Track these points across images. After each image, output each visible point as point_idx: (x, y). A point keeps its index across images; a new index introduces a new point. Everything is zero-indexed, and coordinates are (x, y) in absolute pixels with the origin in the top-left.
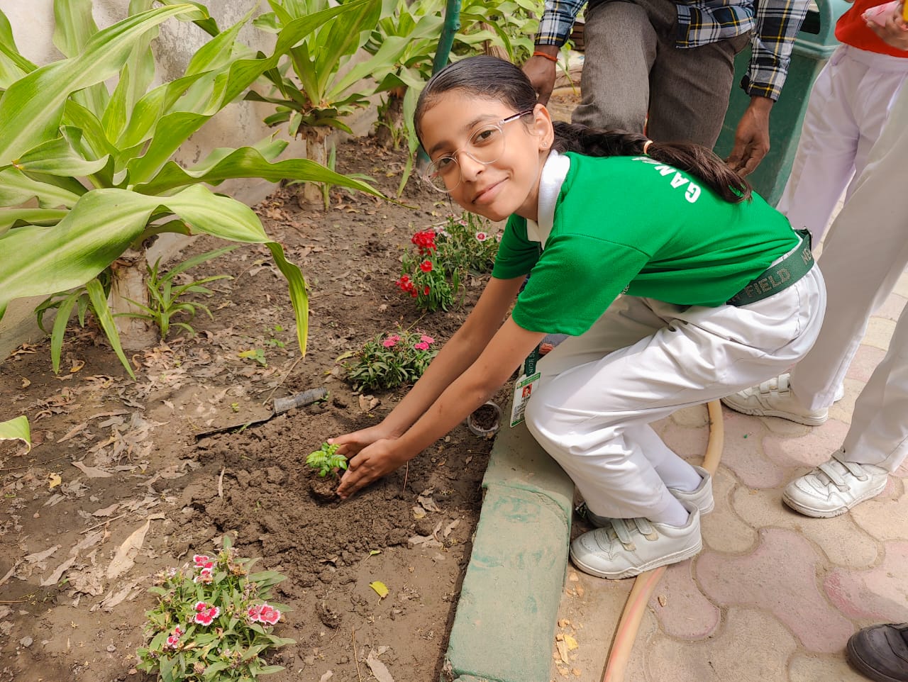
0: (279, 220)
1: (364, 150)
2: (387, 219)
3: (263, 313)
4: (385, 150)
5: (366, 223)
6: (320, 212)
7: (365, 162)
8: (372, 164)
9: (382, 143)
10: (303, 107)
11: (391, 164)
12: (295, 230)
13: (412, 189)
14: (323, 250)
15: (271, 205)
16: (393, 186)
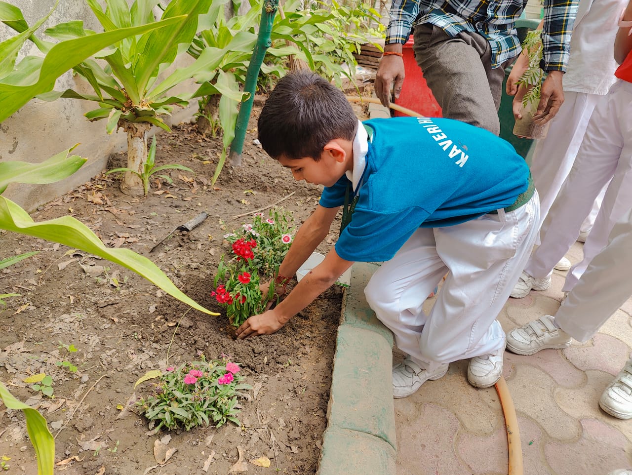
0: (99, 204)
1: (186, 136)
2: (201, 206)
3: (62, 321)
4: (204, 137)
5: (182, 209)
6: (139, 196)
7: (186, 148)
8: (192, 149)
9: (202, 131)
10: (124, 106)
11: (208, 150)
12: (113, 217)
13: (225, 177)
14: (137, 240)
15: (93, 188)
16: (209, 173)
